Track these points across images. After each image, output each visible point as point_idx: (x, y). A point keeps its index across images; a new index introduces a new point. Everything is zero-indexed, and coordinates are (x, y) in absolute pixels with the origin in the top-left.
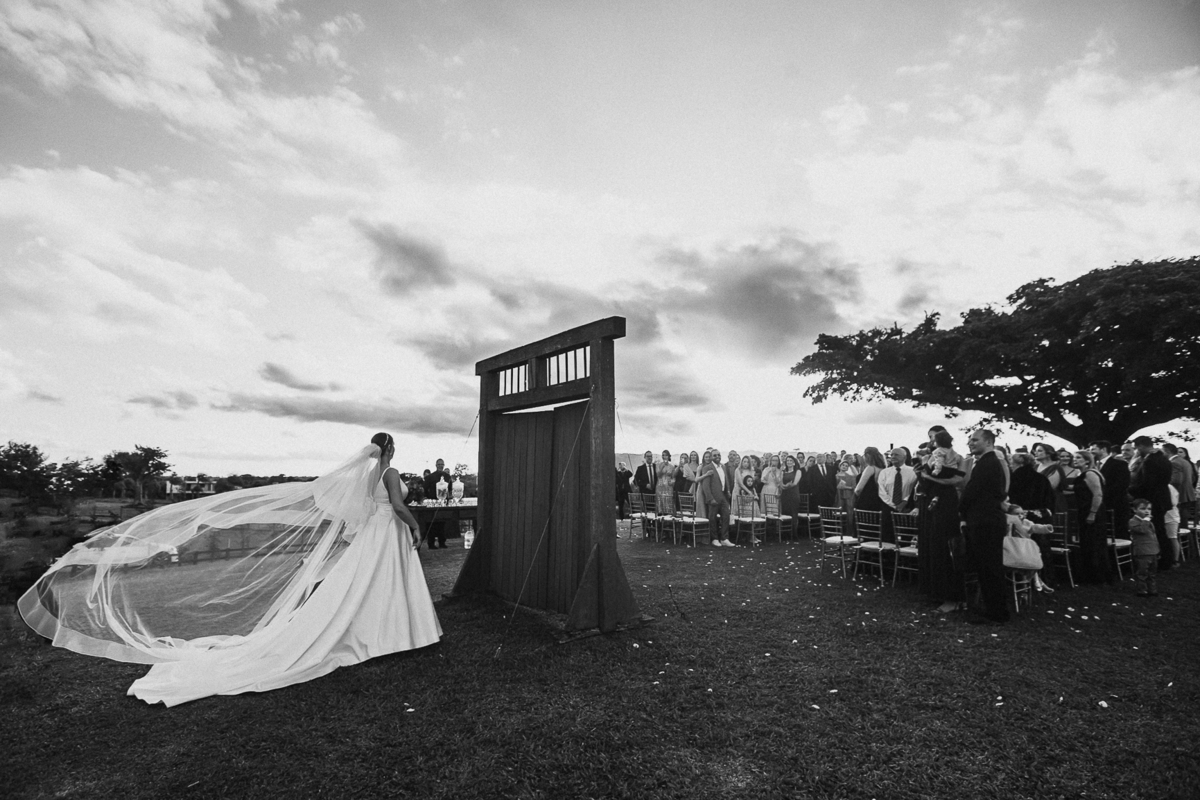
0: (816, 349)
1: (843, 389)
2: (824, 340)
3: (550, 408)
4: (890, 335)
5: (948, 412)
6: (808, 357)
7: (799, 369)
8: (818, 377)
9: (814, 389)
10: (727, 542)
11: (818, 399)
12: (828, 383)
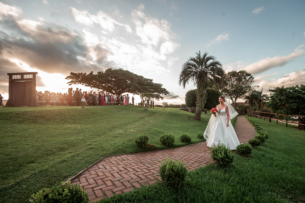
0: (70, 75)
1: (75, 83)
2: (72, 73)
3: (24, 81)
4: (84, 74)
5: (98, 90)
6: (68, 76)
7: (66, 78)
8: (70, 80)
9: (69, 82)
10: (49, 105)
11: (70, 85)
12: (72, 82)
